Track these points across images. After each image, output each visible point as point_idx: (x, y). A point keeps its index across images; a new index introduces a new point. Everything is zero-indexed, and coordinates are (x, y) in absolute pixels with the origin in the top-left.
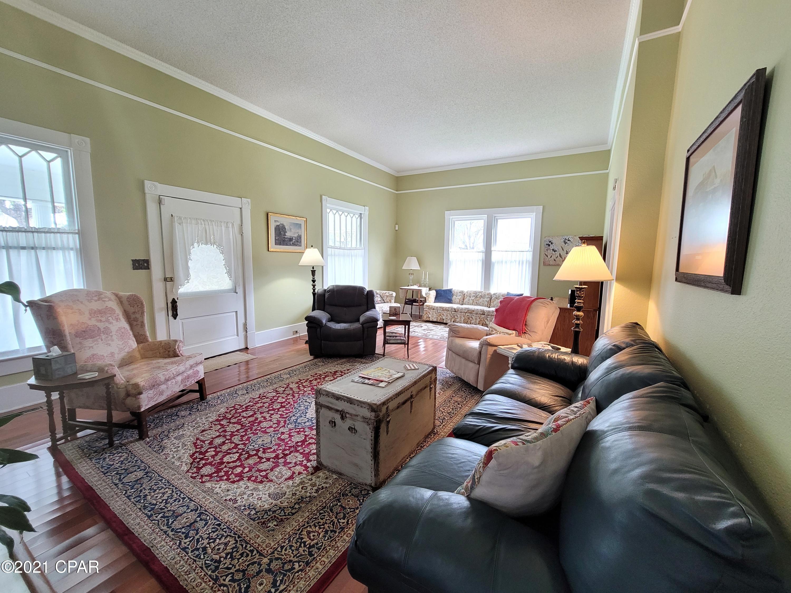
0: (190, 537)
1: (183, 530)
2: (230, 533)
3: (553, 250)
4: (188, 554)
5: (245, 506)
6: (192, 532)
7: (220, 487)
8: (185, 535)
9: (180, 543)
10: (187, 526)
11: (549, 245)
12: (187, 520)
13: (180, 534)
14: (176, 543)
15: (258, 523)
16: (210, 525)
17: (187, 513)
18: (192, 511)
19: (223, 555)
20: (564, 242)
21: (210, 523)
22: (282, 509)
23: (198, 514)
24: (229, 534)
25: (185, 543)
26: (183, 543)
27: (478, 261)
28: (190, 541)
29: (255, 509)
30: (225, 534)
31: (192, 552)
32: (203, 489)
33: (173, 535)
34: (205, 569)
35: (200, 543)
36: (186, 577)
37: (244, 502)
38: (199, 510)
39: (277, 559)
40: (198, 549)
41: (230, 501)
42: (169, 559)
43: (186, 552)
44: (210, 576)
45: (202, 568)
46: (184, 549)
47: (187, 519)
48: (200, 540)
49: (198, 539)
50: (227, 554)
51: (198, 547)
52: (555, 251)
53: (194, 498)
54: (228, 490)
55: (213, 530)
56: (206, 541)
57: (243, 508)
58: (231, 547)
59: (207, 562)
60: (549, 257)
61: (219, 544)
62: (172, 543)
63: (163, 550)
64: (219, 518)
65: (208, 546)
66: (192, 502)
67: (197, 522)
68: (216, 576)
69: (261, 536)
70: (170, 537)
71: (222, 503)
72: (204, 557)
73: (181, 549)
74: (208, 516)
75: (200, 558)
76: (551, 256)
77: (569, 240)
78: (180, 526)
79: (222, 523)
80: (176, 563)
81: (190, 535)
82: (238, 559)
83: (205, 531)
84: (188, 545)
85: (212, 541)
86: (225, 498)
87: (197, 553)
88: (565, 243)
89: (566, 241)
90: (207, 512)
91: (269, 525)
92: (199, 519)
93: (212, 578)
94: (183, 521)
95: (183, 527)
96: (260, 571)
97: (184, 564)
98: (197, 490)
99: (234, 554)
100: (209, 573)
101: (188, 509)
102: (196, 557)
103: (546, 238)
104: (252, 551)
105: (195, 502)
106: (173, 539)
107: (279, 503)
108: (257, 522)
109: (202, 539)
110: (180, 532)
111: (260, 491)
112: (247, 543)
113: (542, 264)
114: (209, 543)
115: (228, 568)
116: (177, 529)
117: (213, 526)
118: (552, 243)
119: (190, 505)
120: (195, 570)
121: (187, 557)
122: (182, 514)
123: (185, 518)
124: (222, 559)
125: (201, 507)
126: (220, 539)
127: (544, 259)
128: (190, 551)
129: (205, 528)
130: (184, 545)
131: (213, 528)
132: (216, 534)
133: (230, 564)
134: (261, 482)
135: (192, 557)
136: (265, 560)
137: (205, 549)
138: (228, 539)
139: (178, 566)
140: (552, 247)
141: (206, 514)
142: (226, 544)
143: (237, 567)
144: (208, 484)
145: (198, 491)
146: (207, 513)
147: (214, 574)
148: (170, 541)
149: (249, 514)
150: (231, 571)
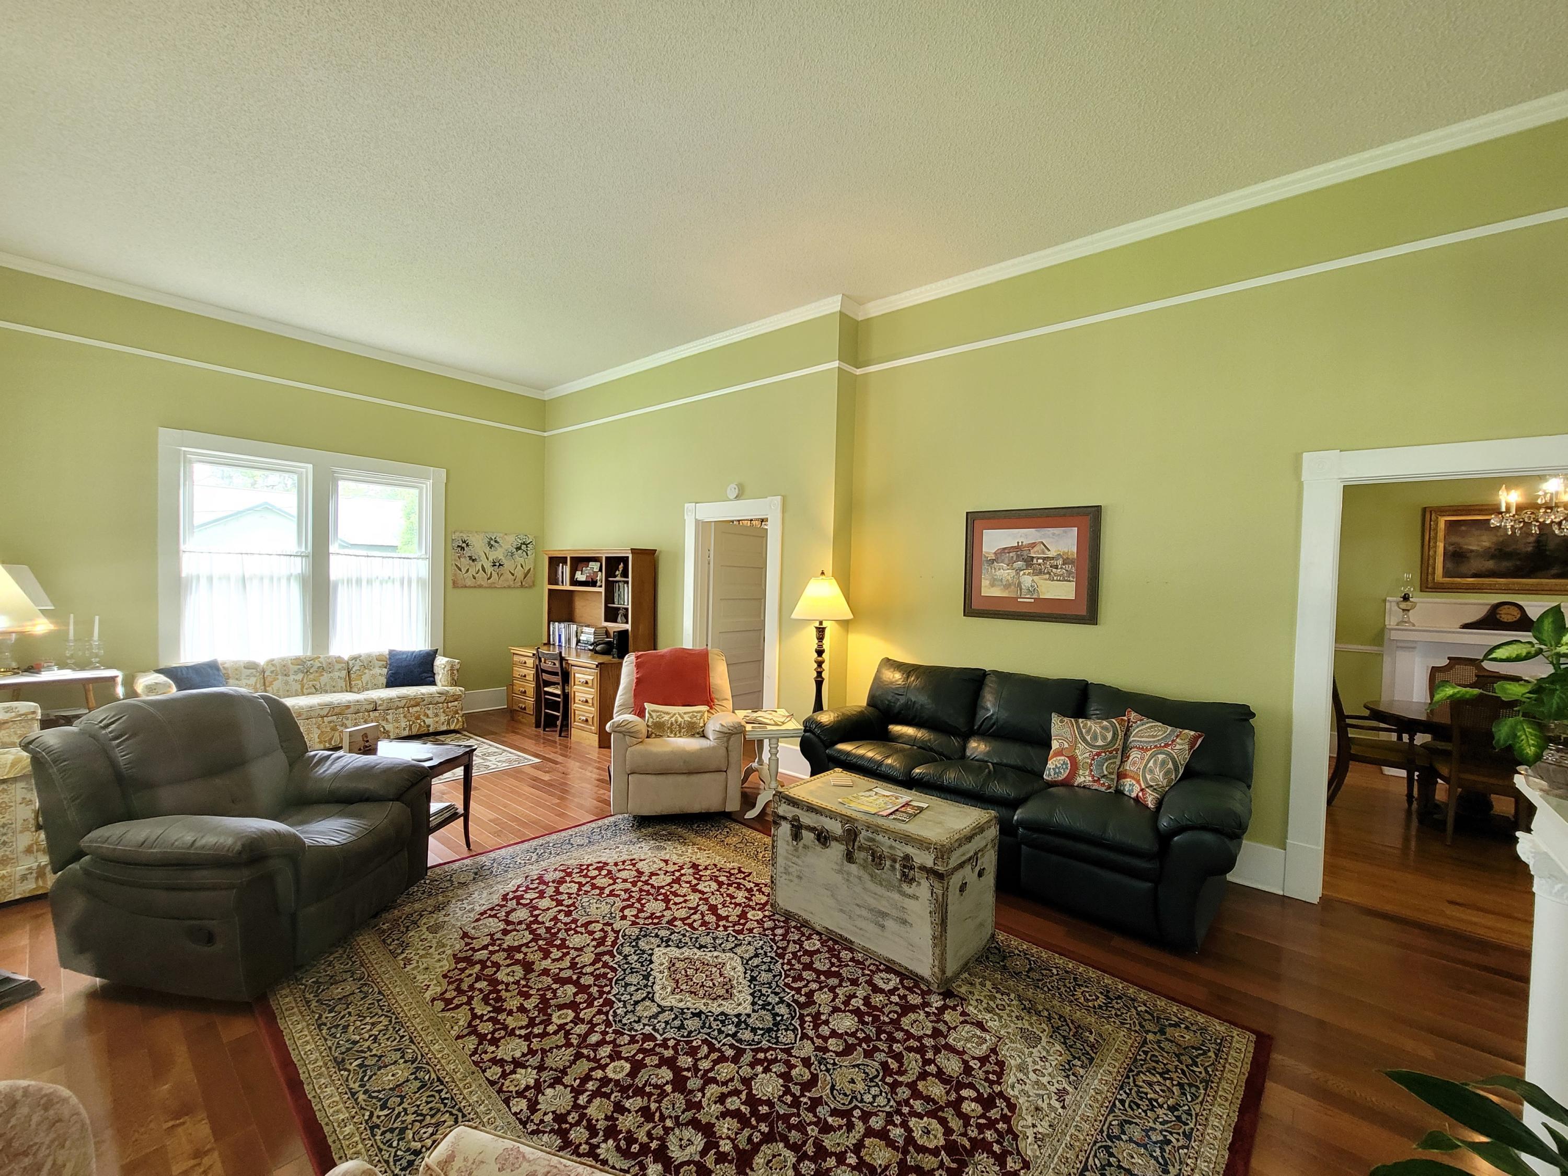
0: (1165, 1136)
1: (1158, 1153)
2: (1129, 1083)
3: (470, 558)
4: (1192, 1129)
5: (1068, 1076)
6: (1154, 1138)
7: (1034, 1126)
8: (1165, 1147)
9: (1183, 1147)
10: (1146, 1148)
11: (463, 548)
12: (1135, 1156)
13: (1166, 1155)
14: (1186, 1154)
15: (1096, 1053)
16: (1126, 1115)
17: (1119, 1161)
18: (1111, 1155)
19: (1168, 1083)
20: (489, 543)
21: (1124, 1117)
22: (1056, 1030)
23: (1113, 1142)
24: (1132, 1084)
25: (1178, 1140)
26: (1180, 1144)
27: (289, 579)
28: (1171, 1133)
29: (1069, 1062)
30: (1135, 1089)
31: (1188, 1124)
32: (1046, 1158)
33: (1174, 1166)
34: (1200, 1099)
35: (1166, 1118)
36: (1225, 1117)
37: (1060, 1079)
38: (1104, 1144)
39: (1142, 1026)
40: (1178, 1118)
41: (1064, 1100)
42: (1216, 1152)
43: (1191, 1133)
44: (1206, 1090)
45: (1201, 1103)
46: (1188, 1136)
47: (1133, 1157)
48: (1161, 1120)
49: (1161, 1123)
50: (1165, 1079)
51: (1174, 1119)
52: (473, 560)
53: (1078, 1165)
54: (1037, 1109)
55: (1135, 1107)
56: (1160, 1111)
57: (1072, 1078)
58: (1152, 1077)
59: (1190, 1099)
60: (464, 571)
61: (1155, 1092)
62: (1189, 1161)
63: (1208, 1167)
64: (1107, 1107)
65: (1165, 1106)
66: (1089, 1164)
67: (1130, 1138)
68: (1201, 1082)
69: (1116, 1047)
70: (1180, 1170)
71: (1074, 1111)
72: (1184, 1105)
73: (1190, 1141)
74: (1110, 1124)
75: (1190, 1109)
76: (468, 570)
77: (496, 542)
78: (1153, 1161)
79: (1116, 1098)
80: (1215, 1138)
81: (1162, 1138)
82: (1165, 1065)
83: (1140, 1118)
84: (1179, 1134)
85: (1155, 1104)
86: (1060, 1110)
87: (1184, 1117)
88: (491, 546)
89: (492, 542)
90: (1102, 1129)
91: (1092, 1040)
92: (1123, 1136)
93: (1207, 1087)
94: (1140, 1161)
95: (1151, 1156)
96: (1167, 1039)
97: (1210, 1127)
98: (1054, 1169)
99: (1161, 1071)
100: (1203, 1092)
101: (1110, 1164)
102: (1191, 1115)
103: (457, 534)
104: (1146, 1053)
105: (1088, 1158)
106: (1181, 1163)
107: (1045, 1033)
108: (1093, 1055)
109: (1158, 1117)
110: (1163, 1157)
111: (1024, 1062)
112: (1136, 1060)
113: (450, 584)
114: (1161, 1106)
115: (1183, 1072)
116: (1160, 1164)
117: (1129, 1110)
118: (467, 545)
119: (1099, 1165)
120: (1210, 1110)
121: (1199, 1127)
122: (1125, 1169)
123: (1133, 1160)
124: (1175, 1083)
125: (1095, 1142)
126: (1146, 1094)
127: (455, 575)
128: (1187, 1128)
129: (1137, 1121)
130: (1181, 1141)
131: (1133, 1110)
132: (1140, 1102)
133: (1176, 1071)
134: (1001, 1064)
135: (1194, 1120)
136: (1150, 1037)
137: (1173, 1109)
138: (1141, 1084)
139: (1218, 1134)
140: (467, 552)
141: (1108, 1128)
142: (1150, 1084)
143: (1177, 1063)
144: (1029, 1152)
145: (1057, 1164)
146: (1105, 1128)
147: (1201, 1086)
148: (1187, 1165)
149: (1082, 1067)
150: (1185, 1068)
